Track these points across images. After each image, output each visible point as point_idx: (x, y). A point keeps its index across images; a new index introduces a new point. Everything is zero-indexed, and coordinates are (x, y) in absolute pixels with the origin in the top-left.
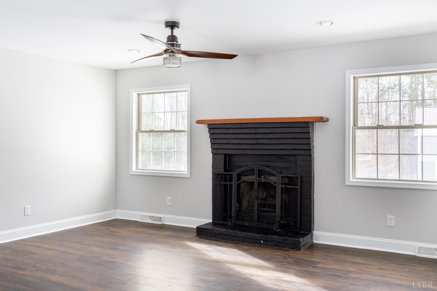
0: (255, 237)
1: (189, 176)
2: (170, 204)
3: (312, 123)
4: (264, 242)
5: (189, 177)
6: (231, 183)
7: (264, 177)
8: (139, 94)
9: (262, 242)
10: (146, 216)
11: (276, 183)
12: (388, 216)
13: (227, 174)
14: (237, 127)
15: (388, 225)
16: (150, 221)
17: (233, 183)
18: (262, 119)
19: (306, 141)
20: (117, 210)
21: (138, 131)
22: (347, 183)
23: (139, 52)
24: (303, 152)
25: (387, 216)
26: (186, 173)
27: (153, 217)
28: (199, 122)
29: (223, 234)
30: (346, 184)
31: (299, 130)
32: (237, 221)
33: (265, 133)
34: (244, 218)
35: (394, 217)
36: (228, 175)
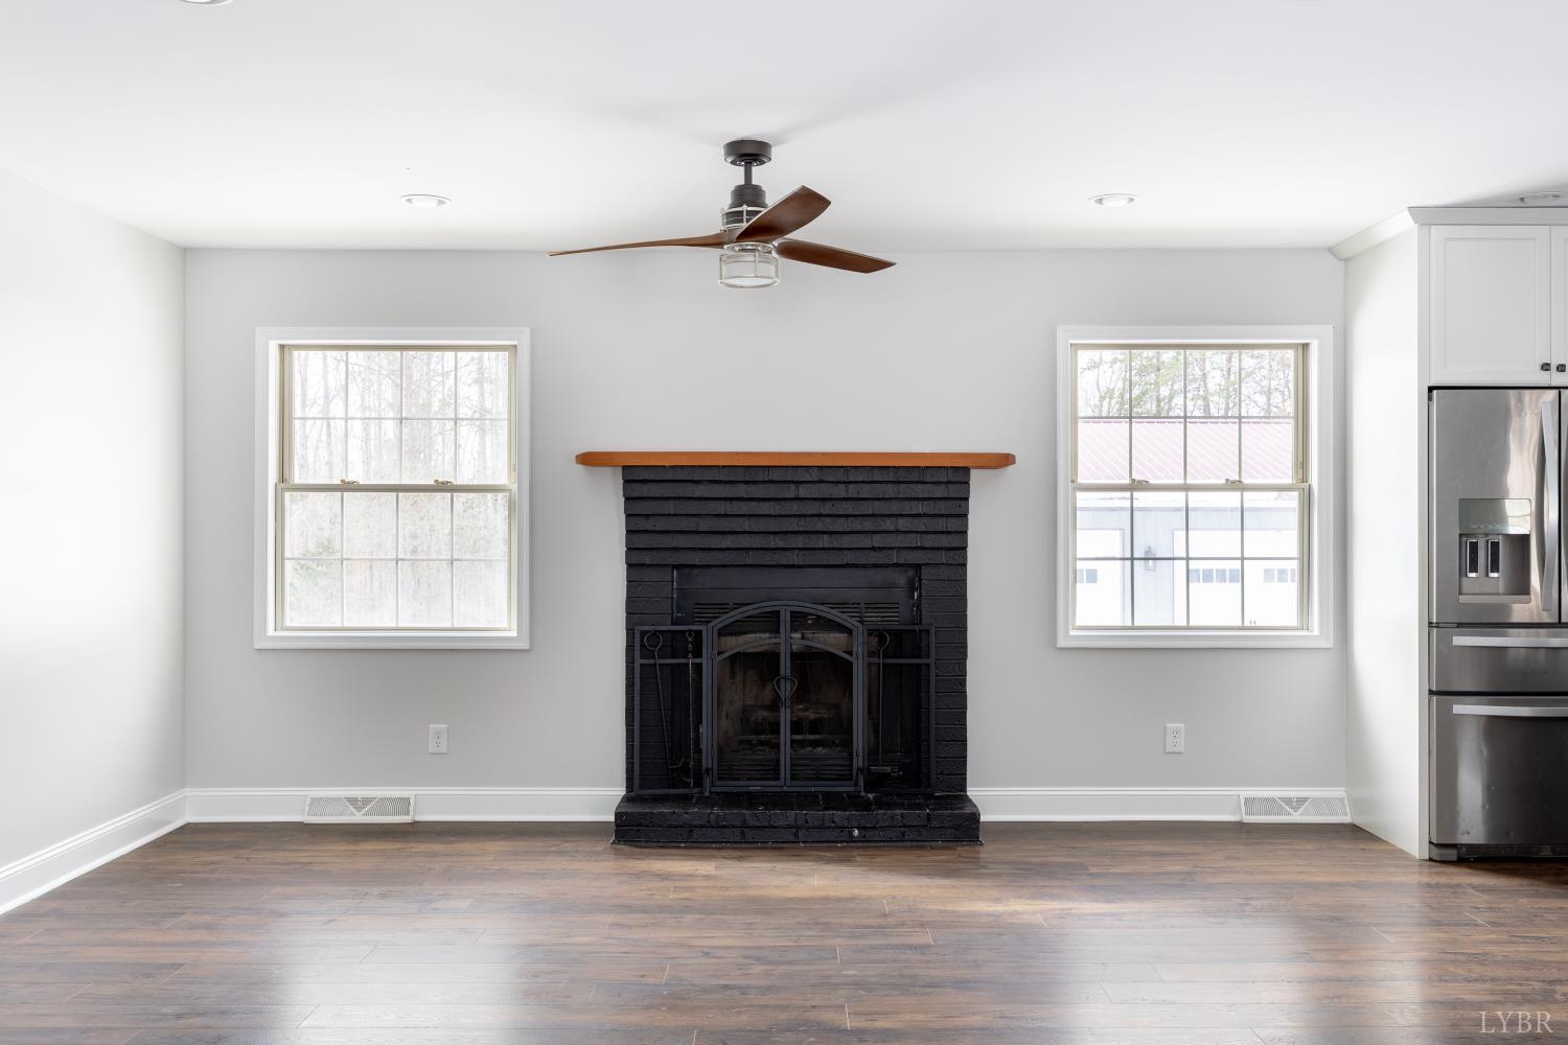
0: (834, 822)
1: (525, 645)
2: (443, 749)
3: (966, 470)
4: (863, 833)
5: (527, 647)
6: (698, 661)
7: (803, 634)
8: (282, 347)
9: (856, 832)
10: (337, 800)
11: (850, 653)
12: (1169, 725)
13: (686, 631)
14: (733, 478)
15: (1169, 749)
16: (359, 817)
17: (704, 661)
18: (824, 454)
19: (952, 524)
20: (188, 792)
21: (281, 485)
22: (1062, 643)
23: (441, 202)
24: (943, 557)
25: (1165, 727)
26: (514, 634)
27: (367, 801)
28: (588, 459)
29: (721, 824)
30: (1059, 646)
31: (939, 492)
32: (719, 783)
33: (824, 500)
34: (734, 772)
35: (1183, 725)
36: (690, 635)
